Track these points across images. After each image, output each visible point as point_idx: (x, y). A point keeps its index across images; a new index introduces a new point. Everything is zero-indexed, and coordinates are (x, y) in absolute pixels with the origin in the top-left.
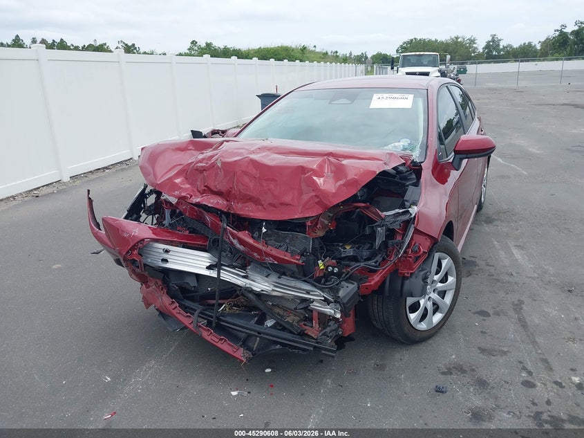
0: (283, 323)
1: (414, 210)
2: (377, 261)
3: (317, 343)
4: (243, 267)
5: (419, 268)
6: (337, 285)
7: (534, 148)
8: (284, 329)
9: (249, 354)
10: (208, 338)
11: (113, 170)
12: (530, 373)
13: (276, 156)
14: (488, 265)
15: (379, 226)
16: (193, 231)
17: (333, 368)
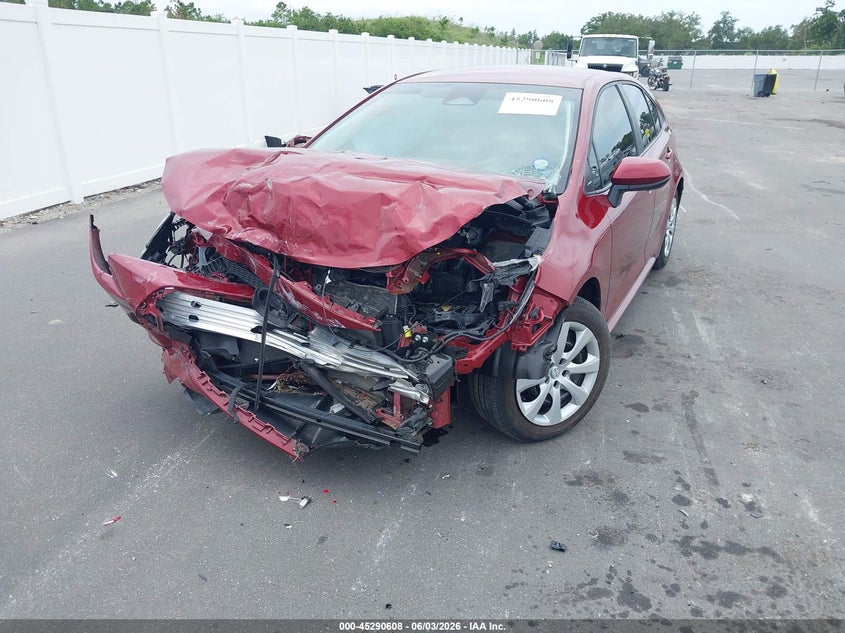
0: (353, 410)
1: (536, 261)
2: (482, 329)
3: (396, 435)
4: (305, 331)
5: (541, 339)
6: (426, 359)
7: (757, 182)
8: (354, 416)
9: (304, 448)
10: (250, 425)
11: (148, 190)
12: (687, 487)
13: (349, 177)
14: (658, 342)
15: (485, 281)
16: (234, 279)
17: (423, 470)
